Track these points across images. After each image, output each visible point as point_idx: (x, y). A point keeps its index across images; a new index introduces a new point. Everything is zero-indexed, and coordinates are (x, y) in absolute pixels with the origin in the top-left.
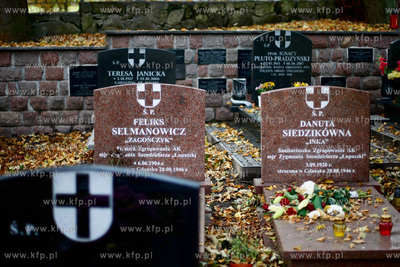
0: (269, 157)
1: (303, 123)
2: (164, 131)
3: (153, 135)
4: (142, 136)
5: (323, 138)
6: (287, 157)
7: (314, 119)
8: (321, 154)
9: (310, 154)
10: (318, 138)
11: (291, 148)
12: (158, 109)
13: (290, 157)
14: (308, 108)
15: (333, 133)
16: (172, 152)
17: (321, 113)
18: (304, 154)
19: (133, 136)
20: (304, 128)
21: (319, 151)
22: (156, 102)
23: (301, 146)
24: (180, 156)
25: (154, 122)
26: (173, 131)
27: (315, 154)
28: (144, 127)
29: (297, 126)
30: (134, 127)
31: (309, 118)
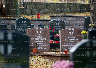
0: (62, 45)
1: (69, 37)
2: (42, 39)
3: (40, 40)
4: (37, 40)
5: (73, 41)
6: (66, 46)
7: (71, 36)
8: (72, 45)
9: (70, 45)
10: (72, 41)
11: (66, 43)
12: (41, 34)
13: (66, 45)
14: (70, 34)
15: (75, 40)
16: (43, 44)
17: (72, 35)
18: (69, 45)
19: (36, 40)
20: (69, 38)
21: (72, 44)
22: (40, 32)
23: (69, 43)
24: (45, 45)
25: (40, 37)
26: (44, 39)
27: (71, 45)
28: (38, 38)
29: (67, 38)
30: (36, 38)
31: (70, 36)
